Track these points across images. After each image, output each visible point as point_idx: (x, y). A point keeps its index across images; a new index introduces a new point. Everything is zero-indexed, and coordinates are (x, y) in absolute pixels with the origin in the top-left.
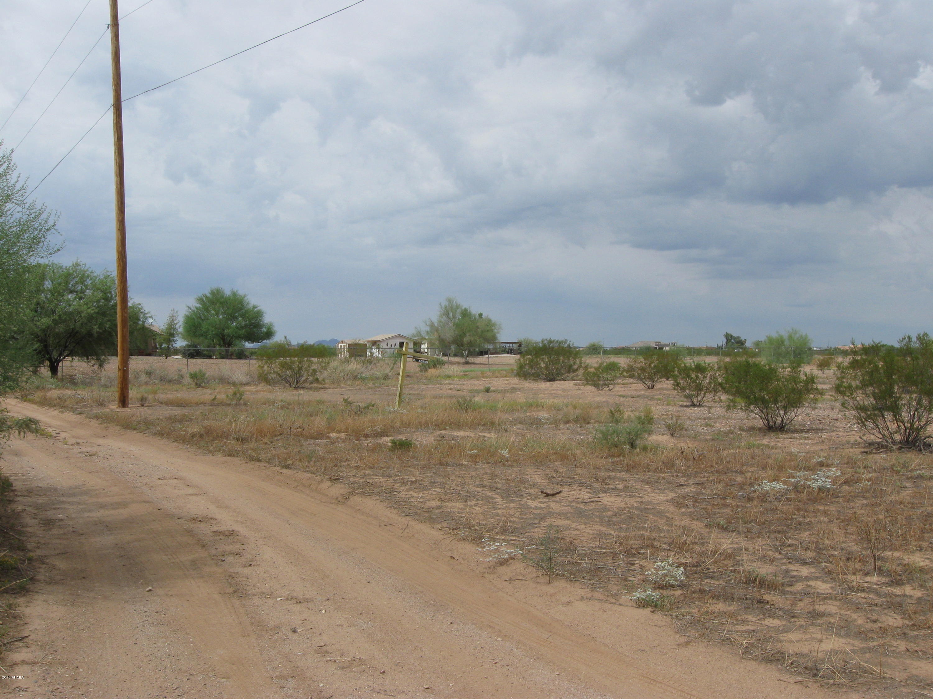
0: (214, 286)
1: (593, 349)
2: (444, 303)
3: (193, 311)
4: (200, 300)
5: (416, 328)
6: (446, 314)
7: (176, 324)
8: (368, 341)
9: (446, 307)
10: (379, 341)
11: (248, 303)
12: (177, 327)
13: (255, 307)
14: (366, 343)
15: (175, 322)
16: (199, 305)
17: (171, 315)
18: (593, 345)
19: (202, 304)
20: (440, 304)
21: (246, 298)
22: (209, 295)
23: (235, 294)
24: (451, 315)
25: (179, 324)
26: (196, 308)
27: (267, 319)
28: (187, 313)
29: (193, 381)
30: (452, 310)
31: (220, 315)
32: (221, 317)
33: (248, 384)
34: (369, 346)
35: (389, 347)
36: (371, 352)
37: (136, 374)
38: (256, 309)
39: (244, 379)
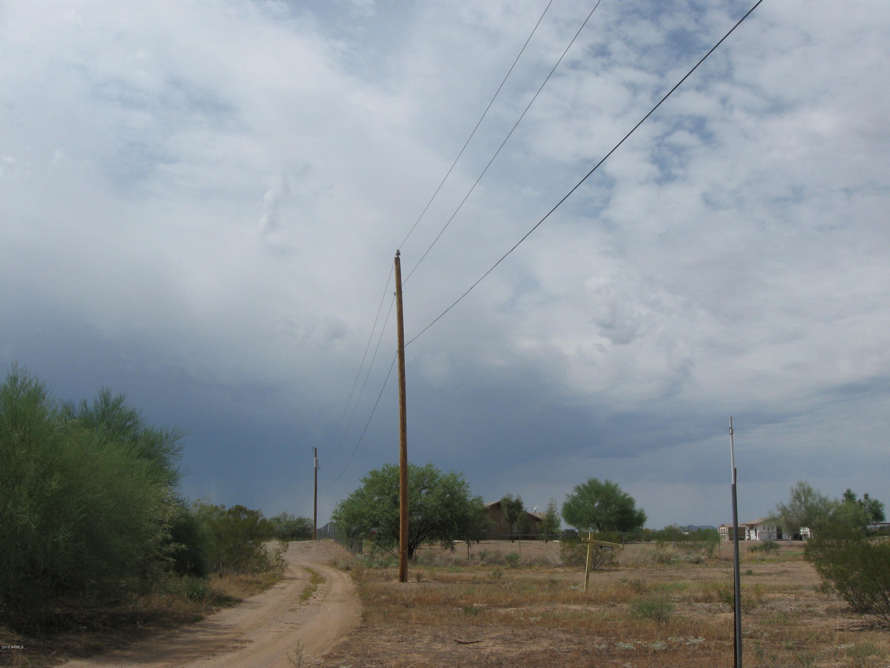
0: (592, 477)
2: (796, 487)
3: (571, 499)
4: (578, 489)
6: (797, 497)
7: (554, 512)
8: (746, 525)
9: (797, 491)
10: (755, 525)
11: (620, 492)
12: (555, 514)
13: (625, 495)
14: (744, 526)
15: (554, 509)
16: (575, 494)
17: (550, 504)
19: (579, 493)
20: (792, 488)
21: (618, 487)
22: (587, 485)
23: (608, 484)
24: (803, 499)
25: (557, 512)
26: (573, 496)
27: (638, 506)
28: (567, 501)
29: (509, 562)
30: (804, 494)
31: (596, 503)
32: (596, 504)
33: (562, 566)
34: (747, 529)
35: (766, 530)
36: (749, 536)
37: (473, 556)
38: (627, 497)
39: (560, 562)
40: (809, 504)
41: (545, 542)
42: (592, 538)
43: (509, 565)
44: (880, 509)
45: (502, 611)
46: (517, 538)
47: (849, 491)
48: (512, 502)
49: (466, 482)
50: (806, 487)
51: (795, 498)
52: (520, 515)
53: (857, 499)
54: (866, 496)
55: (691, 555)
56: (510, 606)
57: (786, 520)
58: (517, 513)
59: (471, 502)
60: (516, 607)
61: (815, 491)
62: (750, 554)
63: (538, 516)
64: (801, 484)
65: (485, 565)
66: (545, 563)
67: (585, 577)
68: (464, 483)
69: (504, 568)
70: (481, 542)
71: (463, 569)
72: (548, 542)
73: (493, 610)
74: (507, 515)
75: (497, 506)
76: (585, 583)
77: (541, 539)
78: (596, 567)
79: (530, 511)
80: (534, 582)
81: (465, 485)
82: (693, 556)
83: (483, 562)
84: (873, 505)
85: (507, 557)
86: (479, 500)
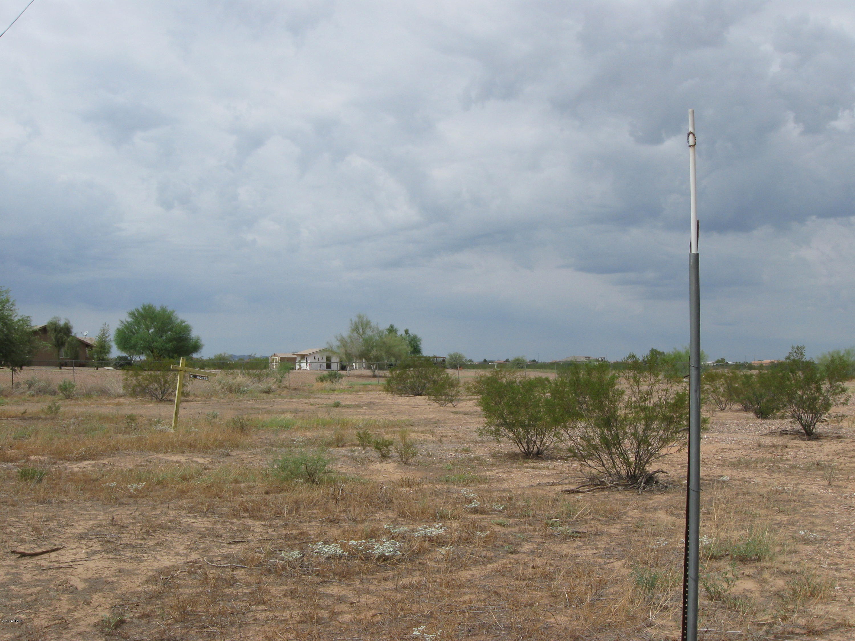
0: (147, 303)
1: (518, 364)
2: (355, 319)
3: (125, 325)
4: (132, 314)
5: (328, 343)
6: (356, 329)
7: (107, 337)
8: (298, 355)
9: (356, 323)
10: (307, 355)
11: (177, 319)
12: (107, 339)
13: (182, 322)
14: (295, 356)
15: (107, 335)
16: (130, 320)
17: (102, 329)
18: (517, 360)
19: (133, 319)
20: (351, 320)
21: (174, 314)
22: (141, 310)
23: (164, 310)
24: (361, 331)
25: (110, 337)
26: (127, 322)
27: (194, 334)
28: (120, 327)
29: (62, 392)
30: (362, 326)
31: (151, 329)
32: (152, 331)
33: (123, 396)
34: (298, 359)
35: (316, 360)
36: (300, 365)
37: (18, 385)
38: (184, 324)
39: (121, 391)
40: (367, 336)
41: (96, 369)
42: (184, 366)
43: (61, 394)
44: (418, 343)
45: (74, 466)
46: (66, 365)
47: (392, 327)
48: (59, 325)
49: (11, 300)
50: (365, 320)
51: (354, 330)
52: (69, 339)
53: (399, 334)
54: (407, 332)
55: (261, 385)
56: (83, 458)
57: (346, 351)
58: (66, 337)
59: (17, 322)
60: (93, 460)
61: (373, 324)
62: (320, 385)
63: (89, 342)
64: (360, 317)
65: (33, 396)
66: (104, 392)
67: (174, 414)
68: (8, 301)
69: (57, 399)
70: (24, 368)
71: (7, 400)
72: (99, 369)
73: (61, 465)
74: (54, 340)
75: (44, 330)
76: (173, 421)
77: (91, 365)
78: (164, 398)
79: (80, 336)
80: (103, 418)
81: (10, 303)
82: (263, 386)
83: (30, 392)
84: (412, 340)
85: (60, 386)
86: (25, 321)
